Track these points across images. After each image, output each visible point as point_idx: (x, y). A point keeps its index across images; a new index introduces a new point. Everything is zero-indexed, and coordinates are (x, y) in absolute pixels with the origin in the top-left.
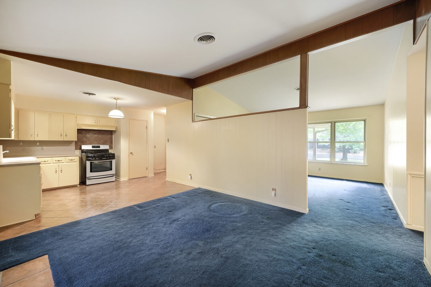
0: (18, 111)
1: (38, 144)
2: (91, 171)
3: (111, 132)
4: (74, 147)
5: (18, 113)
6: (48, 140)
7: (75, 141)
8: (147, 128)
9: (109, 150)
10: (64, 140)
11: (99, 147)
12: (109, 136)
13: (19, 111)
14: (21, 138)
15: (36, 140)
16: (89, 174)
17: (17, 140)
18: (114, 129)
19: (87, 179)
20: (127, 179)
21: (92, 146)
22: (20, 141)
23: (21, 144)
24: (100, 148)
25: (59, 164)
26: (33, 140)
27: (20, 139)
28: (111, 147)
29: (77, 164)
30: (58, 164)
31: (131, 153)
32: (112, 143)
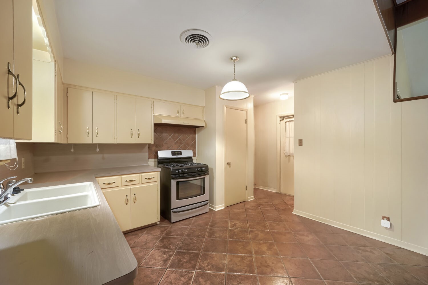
0: (67, 89)
1: (98, 150)
2: (178, 198)
3: (193, 129)
4: (147, 154)
5: (67, 93)
6: (113, 143)
7: (149, 144)
8: (246, 122)
9: (193, 158)
10: (136, 143)
11: (180, 153)
12: (191, 135)
13: (69, 88)
14: (73, 140)
15: (94, 142)
16: (175, 203)
17: (66, 143)
18: (202, 124)
19: (173, 212)
20: (222, 207)
21: (172, 152)
22: (71, 144)
23: (73, 150)
24: (181, 155)
25: (132, 187)
26: (90, 142)
27: (70, 142)
28: (195, 154)
29: (157, 185)
30: (129, 187)
31: (228, 164)
32: (195, 147)
